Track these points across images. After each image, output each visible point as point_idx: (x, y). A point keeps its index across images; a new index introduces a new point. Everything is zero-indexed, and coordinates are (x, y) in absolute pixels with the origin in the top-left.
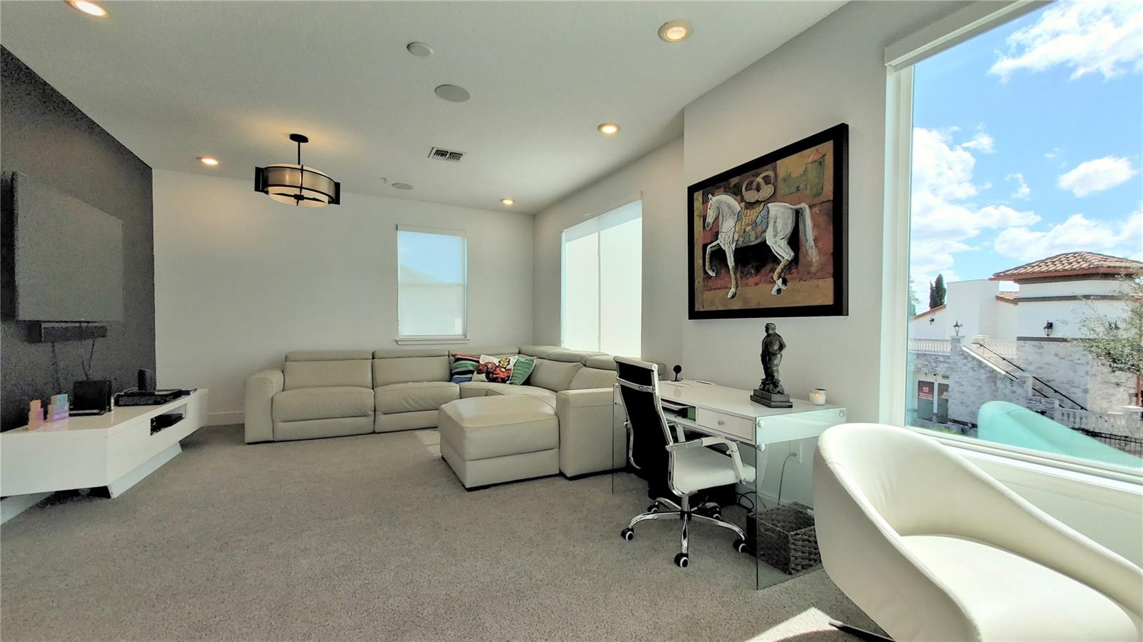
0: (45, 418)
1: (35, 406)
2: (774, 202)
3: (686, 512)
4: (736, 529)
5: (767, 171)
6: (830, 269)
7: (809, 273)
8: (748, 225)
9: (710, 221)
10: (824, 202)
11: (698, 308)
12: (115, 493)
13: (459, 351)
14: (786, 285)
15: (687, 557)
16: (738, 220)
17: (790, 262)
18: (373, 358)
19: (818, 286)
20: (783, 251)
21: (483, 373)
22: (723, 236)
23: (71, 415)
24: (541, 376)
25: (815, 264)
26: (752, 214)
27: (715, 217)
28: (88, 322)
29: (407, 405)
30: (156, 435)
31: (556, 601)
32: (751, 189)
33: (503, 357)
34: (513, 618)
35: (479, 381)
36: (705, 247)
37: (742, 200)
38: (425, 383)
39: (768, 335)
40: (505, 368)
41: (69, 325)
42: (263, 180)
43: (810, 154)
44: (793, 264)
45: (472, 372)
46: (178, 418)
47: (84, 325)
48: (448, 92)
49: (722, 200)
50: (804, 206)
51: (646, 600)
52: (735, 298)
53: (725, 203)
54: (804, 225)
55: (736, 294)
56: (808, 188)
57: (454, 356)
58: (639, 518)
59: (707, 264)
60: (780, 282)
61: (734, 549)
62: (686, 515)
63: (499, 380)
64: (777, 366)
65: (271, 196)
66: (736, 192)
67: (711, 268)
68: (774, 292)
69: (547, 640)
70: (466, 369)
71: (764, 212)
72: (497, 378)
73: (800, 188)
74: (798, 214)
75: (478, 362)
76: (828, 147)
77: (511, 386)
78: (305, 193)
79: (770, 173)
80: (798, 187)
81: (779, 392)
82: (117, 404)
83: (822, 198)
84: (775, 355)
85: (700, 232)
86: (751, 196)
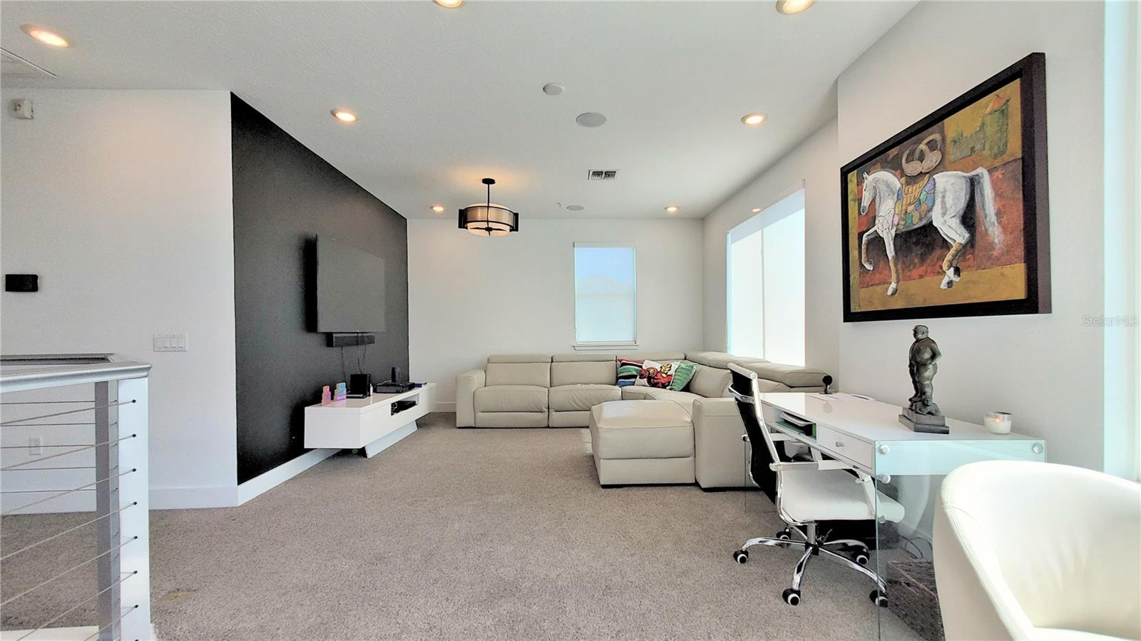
0: (332, 399)
1: (326, 389)
2: (942, 172)
3: (812, 545)
4: (874, 577)
5: (931, 134)
6: (1020, 251)
7: (990, 257)
8: (910, 204)
9: (865, 205)
10: (1008, 163)
11: (855, 308)
12: (370, 454)
13: (626, 355)
14: (959, 276)
15: (799, 594)
16: (898, 199)
17: (965, 246)
18: (552, 362)
19: (1003, 275)
20: (954, 233)
21: (645, 378)
22: (881, 221)
23: (348, 397)
24: (700, 383)
25: (998, 246)
26: (915, 190)
27: (871, 199)
28: (363, 333)
29: (574, 404)
30: (396, 415)
31: (638, 605)
32: (913, 160)
33: (665, 363)
34: (591, 610)
35: (641, 386)
36: (860, 235)
37: (903, 174)
38: (592, 386)
39: (918, 341)
40: (666, 374)
41: (342, 335)
42: (464, 218)
43: (989, 102)
44: (968, 247)
45: (635, 377)
46: (413, 404)
47: (360, 335)
48: (587, 119)
49: (881, 179)
50: (982, 171)
51: (730, 628)
52: (896, 295)
53: (883, 181)
54: (982, 196)
55: (897, 290)
56: (987, 147)
57: (620, 361)
58: (755, 541)
59: (863, 256)
60: (951, 272)
61: (871, 601)
62: (811, 548)
63: (660, 385)
64: (930, 379)
65: (469, 230)
66: (895, 166)
67: (868, 261)
68: (943, 285)
69: (613, 637)
70: (630, 374)
71: (930, 186)
72: (658, 383)
73: (976, 149)
74: (973, 183)
75: (641, 367)
76: (1013, 89)
77: (670, 391)
78: (491, 225)
79: (937, 136)
80: (972, 149)
81: (930, 413)
82: (375, 391)
83: (1006, 158)
84: (924, 365)
85: (855, 218)
86: (912, 168)
